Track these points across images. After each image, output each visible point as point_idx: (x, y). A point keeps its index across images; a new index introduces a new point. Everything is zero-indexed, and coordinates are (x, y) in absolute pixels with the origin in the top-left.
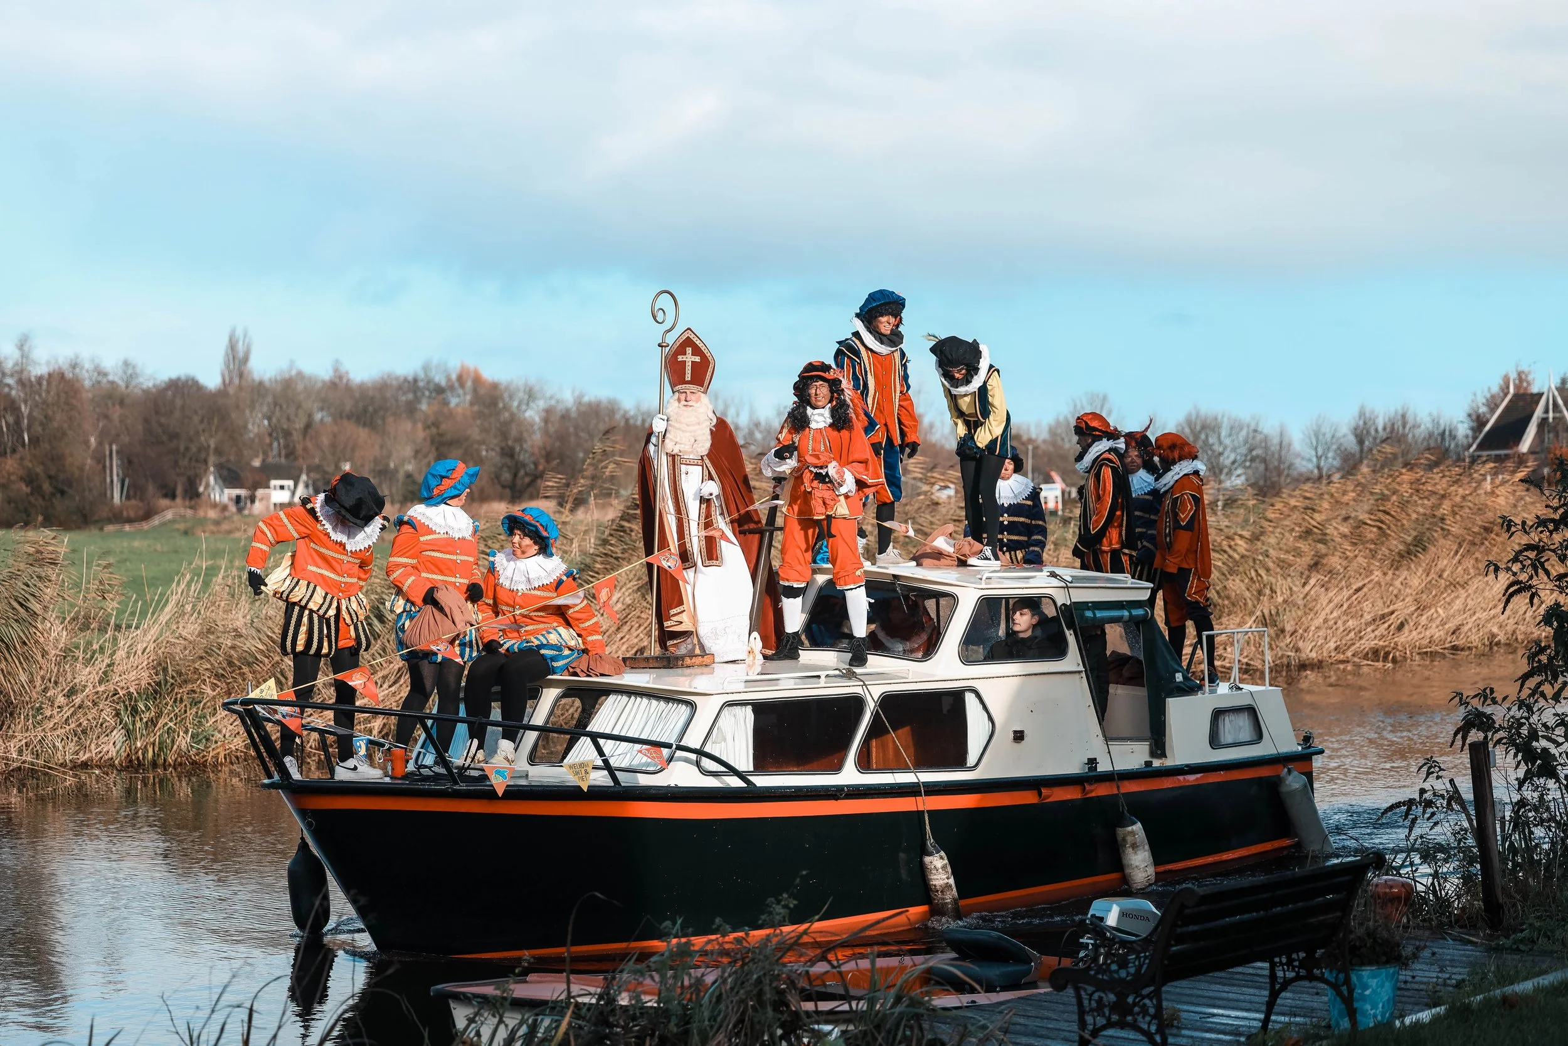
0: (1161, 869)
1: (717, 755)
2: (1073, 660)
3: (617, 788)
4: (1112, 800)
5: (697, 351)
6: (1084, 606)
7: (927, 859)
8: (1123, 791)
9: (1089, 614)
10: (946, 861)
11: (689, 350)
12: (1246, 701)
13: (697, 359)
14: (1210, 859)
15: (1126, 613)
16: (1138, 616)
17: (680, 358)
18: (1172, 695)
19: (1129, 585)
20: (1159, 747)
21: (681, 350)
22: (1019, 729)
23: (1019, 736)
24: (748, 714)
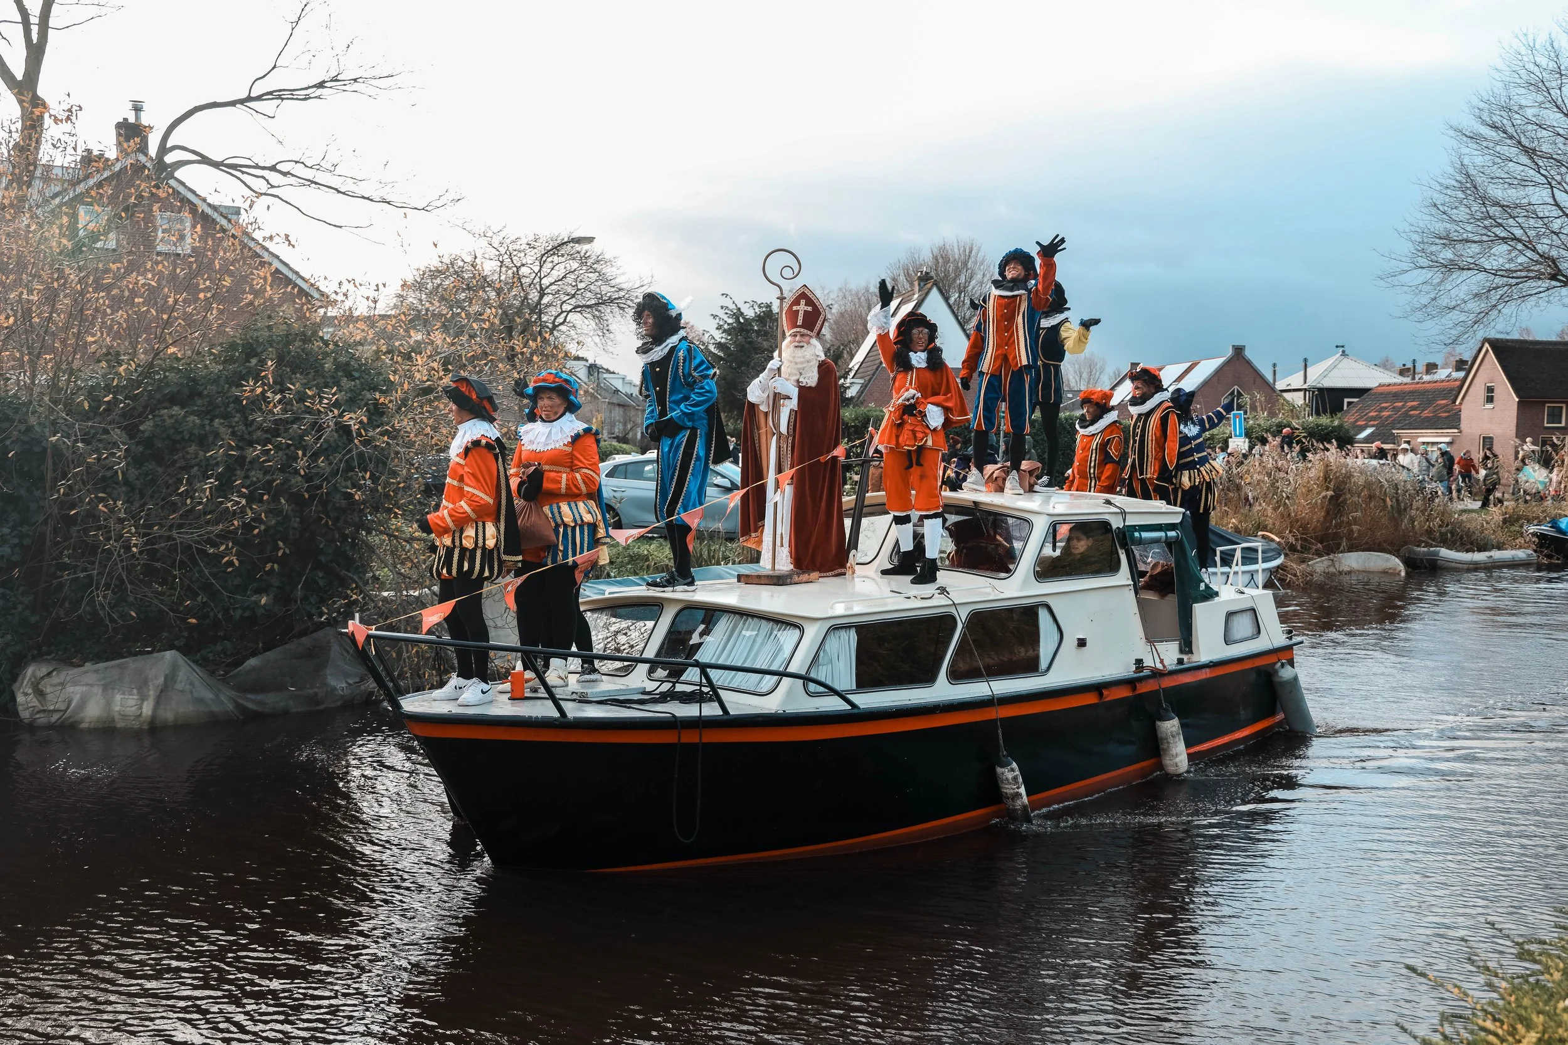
0: (1192, 750)
1: (823, 680)
2: (1123, 576)
3: (726, 717)
4: (1154, 694)
5: (810, 302)
6: (1134, 528)
7: (999, 770)
8: (1164, 685)
9: (1137, 534)
10: (1017, 773)
11: (803, 302)
12: (1248, 605)
13: (809, 309)
14: (1226, 739)
15: (1162, 534)
16: (1172, 537)
17: (795, 308)
18: (1197, 602)
19: (1163, 510)
20: (1187, 646)
21: (796, 302)
22: (1081, 637)
23: (1082, 643)
24: (853, 635)
